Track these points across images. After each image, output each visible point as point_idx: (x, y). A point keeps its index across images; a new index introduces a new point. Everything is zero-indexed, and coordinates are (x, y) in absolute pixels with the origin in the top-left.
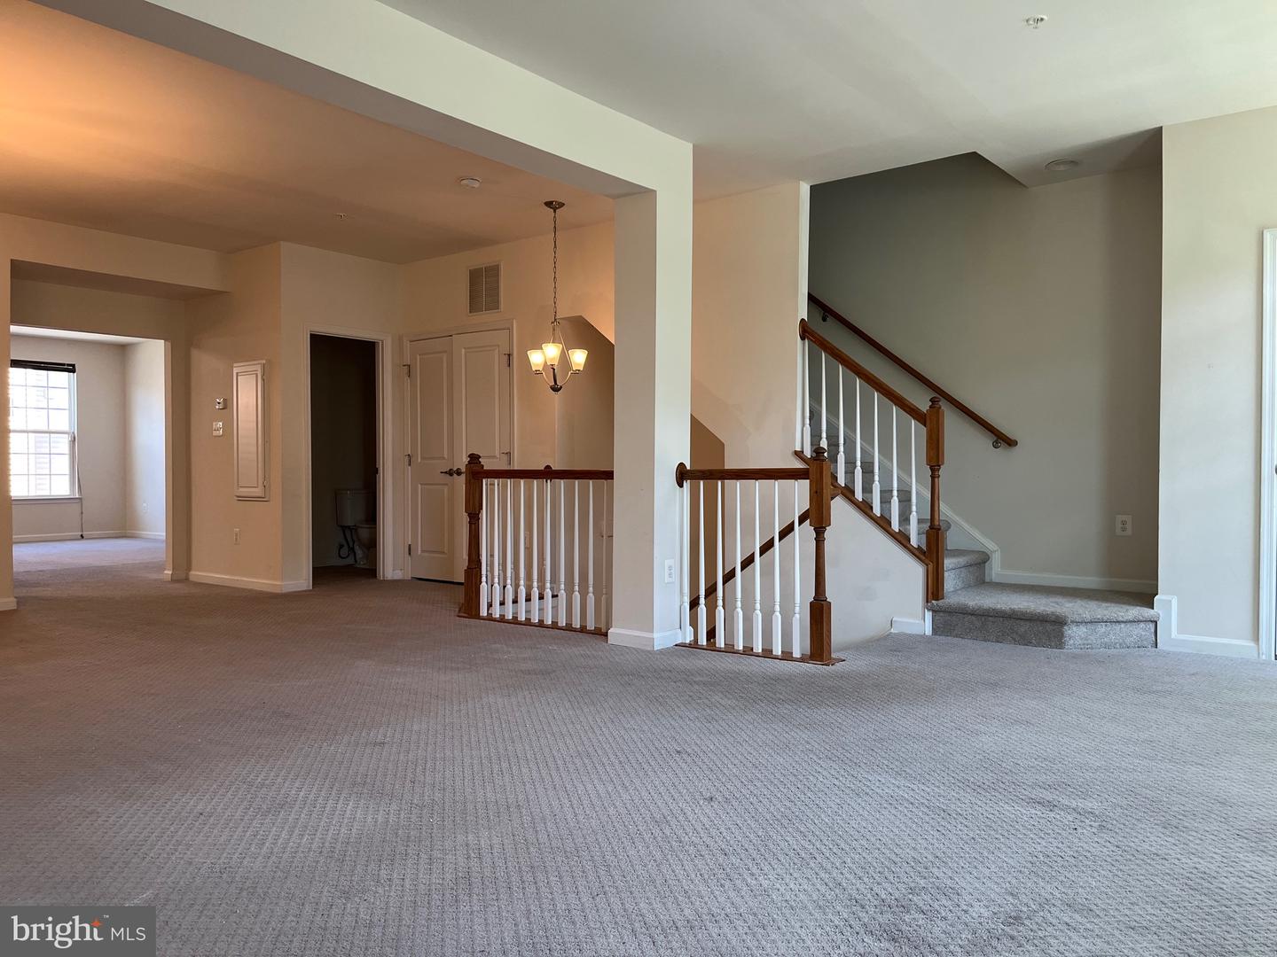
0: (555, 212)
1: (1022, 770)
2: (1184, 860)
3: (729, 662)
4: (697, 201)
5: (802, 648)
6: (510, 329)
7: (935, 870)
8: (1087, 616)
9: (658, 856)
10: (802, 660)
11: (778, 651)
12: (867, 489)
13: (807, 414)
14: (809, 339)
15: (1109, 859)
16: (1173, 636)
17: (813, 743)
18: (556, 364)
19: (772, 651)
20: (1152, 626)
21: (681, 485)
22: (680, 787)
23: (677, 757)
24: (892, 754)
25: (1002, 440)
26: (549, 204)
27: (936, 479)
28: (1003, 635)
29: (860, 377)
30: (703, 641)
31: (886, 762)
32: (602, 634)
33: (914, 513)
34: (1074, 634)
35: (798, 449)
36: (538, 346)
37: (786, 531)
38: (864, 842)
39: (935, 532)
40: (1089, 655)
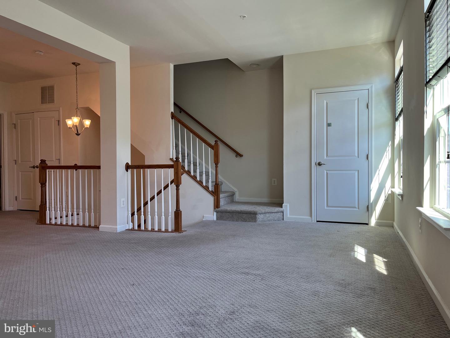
0: (76, 67)
1: (240, 263)
2: (285, 287)
3: (146, 235)
4: (131, 68)
5: (171, 228)
6: (59, 111)
7: (209, 300)
8: (263, 211)
9: (111, 308)
10: (172, 232)
11: (163, 229)
12: (195, 171)
13: (174, 145)
14: (174, 119)
15: (263, 289)
16: (288, 216)
17: (172, 261)
18: (78, 125)
19: (161, 229)
20: (282, 213)
21: (127, 171)
22: (122, 282)
23: (122, 271)
24: (199, 262)
25: (239, 155)
26: (74, 64)
27: (217, 168)
28: (238, 219)
29: (192, 133)
30: (136, 228)
31: (197, 265)
32: (97, 227)
33: (210, 179)
34: (260, 217)
35: (171, 157)
36: (70, 118)
37: (166, 187)
38: (186, 294)
39: (217, 186)
40: (264, 224)
